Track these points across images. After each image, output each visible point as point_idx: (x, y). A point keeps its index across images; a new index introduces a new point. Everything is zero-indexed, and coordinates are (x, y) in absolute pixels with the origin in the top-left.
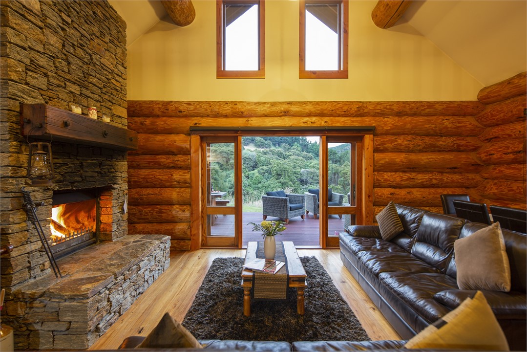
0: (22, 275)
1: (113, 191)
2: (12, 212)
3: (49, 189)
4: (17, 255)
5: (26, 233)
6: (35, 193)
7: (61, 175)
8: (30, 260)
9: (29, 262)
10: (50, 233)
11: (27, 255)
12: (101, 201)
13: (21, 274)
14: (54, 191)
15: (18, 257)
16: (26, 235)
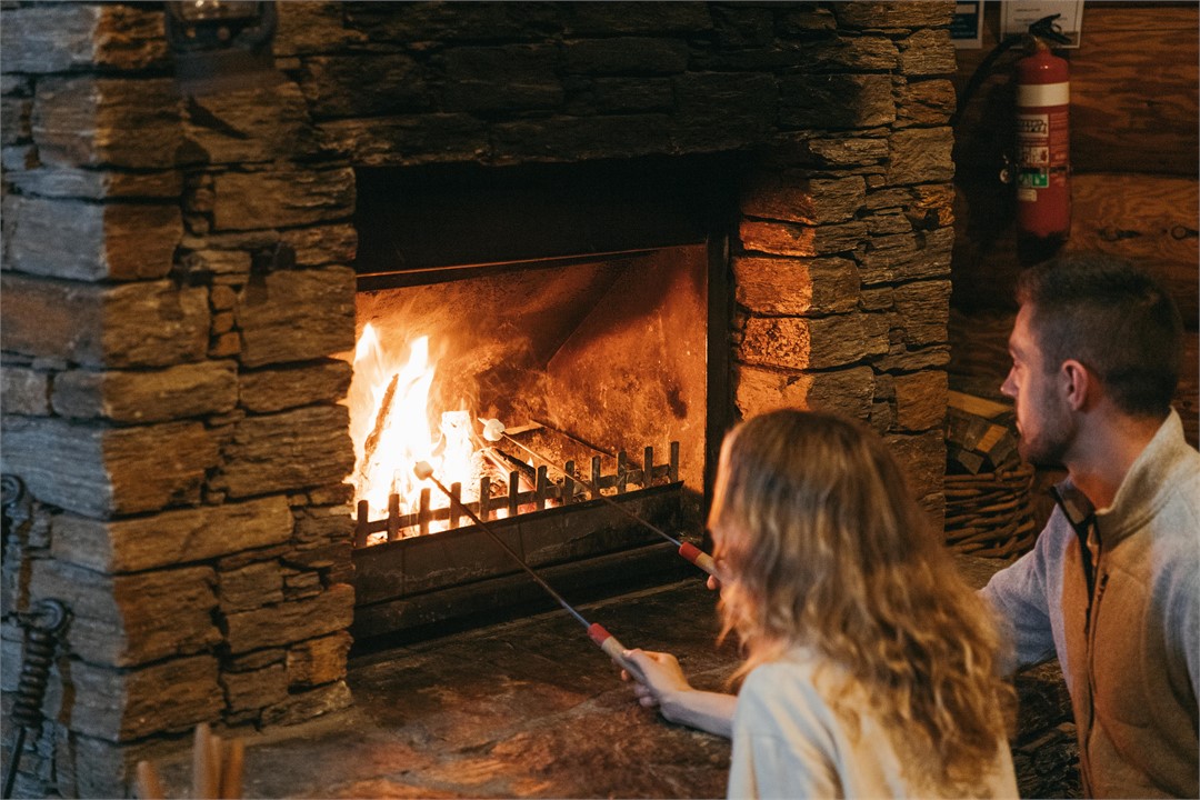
0: (177, 687)
1: (818, 186)
2: (112, 293)
3: (331, 154)
4: (150, 561)
5: (198, 432)
6: (243, 181)
7: (417, 56)
8: (225, 607)
9: (217, 617)
10: (342, 457)
11: (206, 570)
12: (741, 266)
13: (171, 679)
14: (364, 173)
15: (153, 578)
16: (198, 445)
